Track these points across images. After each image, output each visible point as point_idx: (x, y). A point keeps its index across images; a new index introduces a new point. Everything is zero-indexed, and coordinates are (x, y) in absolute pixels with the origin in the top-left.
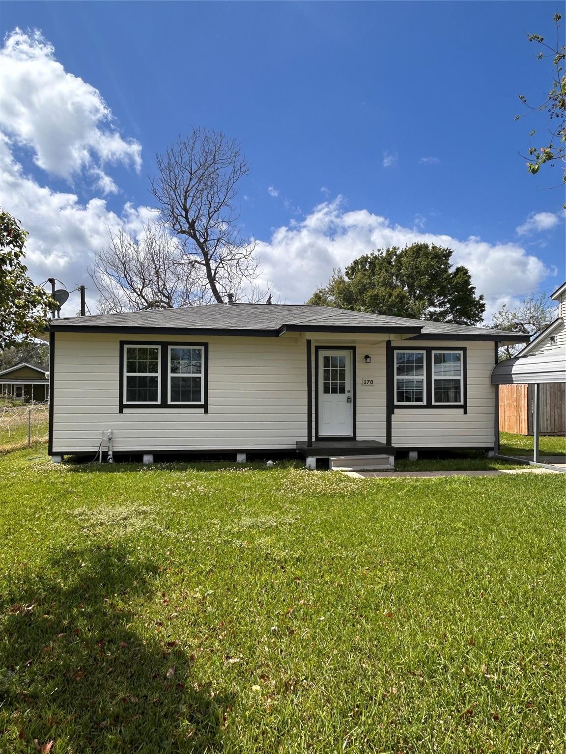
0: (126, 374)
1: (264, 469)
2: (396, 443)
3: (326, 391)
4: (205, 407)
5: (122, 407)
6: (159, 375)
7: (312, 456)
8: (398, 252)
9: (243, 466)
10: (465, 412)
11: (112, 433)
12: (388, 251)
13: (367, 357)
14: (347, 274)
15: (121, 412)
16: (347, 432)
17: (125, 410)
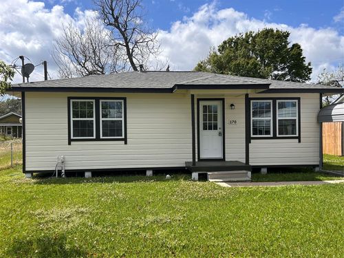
0: (72, 119)
1: (164, 181)
2: (252, 163)
3: (205, 128)
4: (125, 140)
5: (70, 141)
6: (94, 119)
7: (196, 171)
8: (253, 35)
9: (150, 178)
10: (300, 142)
11: (64, 158)
12: (247, 34)
13: (232, 105)
14: (219, 50)
15: (69, 144)
16: (220, 156)
17: (72, 143)
